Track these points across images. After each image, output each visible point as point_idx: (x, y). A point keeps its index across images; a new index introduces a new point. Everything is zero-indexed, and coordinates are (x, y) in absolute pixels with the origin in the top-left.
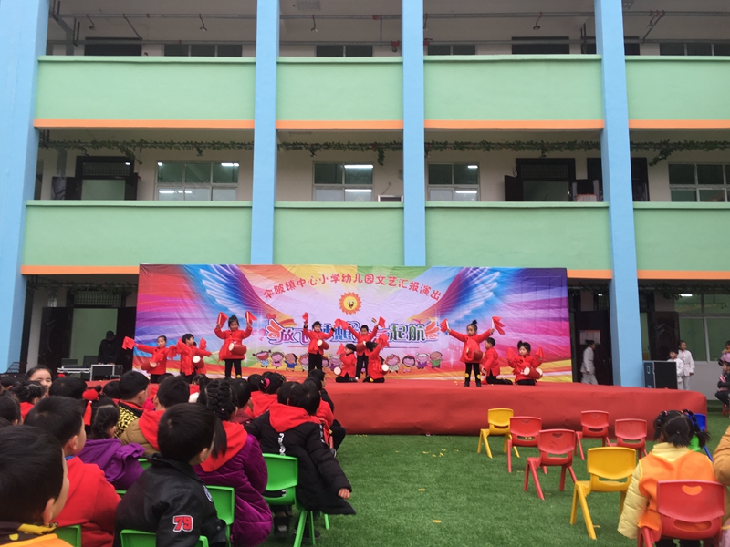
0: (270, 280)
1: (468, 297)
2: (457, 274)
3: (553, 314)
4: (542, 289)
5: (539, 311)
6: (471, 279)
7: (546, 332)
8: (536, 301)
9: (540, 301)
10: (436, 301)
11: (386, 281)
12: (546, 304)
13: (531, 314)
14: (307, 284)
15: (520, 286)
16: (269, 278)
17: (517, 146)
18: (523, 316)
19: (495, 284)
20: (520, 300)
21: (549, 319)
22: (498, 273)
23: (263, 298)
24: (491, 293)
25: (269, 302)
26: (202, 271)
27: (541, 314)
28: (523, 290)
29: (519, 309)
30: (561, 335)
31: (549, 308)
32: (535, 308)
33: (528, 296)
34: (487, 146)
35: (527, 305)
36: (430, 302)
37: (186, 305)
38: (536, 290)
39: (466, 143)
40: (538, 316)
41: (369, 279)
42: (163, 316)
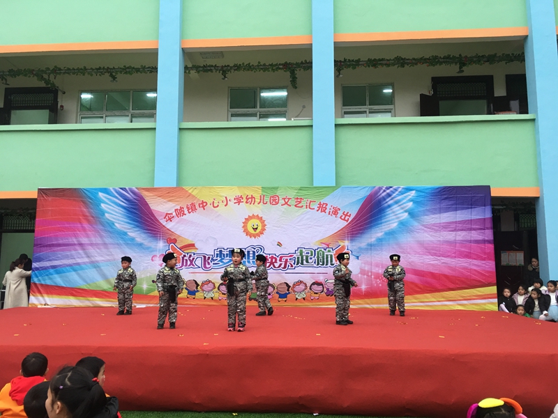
0: (171, 203)
1: (380, 218)
2: (368, 193)
3: (475, 235)
4: (463, 209)
5: (459, 233)
6: (384, 199)
7: (468, 255)
8: (456, 222)
9: (460, 222)
10: (346, 223)
11: (292, 202)
12: (467, 226)
13: (450, 236)
14: (209, 206)
15: (438, 206)
16: (170, 201)
17: (433, 61)
18: (441, 239)
19: (410, 204)
20: (438, 221)
21: (470, 241)
22: (414, 192)
23: (163, 222)
24: (406, 214)
25: (169, 225)
26: (101, 195)
27: (461, 236)
28: (441, 210)
29: (437, 231)
30: (484, 259)
31: (471, 229)
32: (455, 230)
33: (447, 217)
34: (401, 62)
35: (446, 227)
36: (340, 224)
37: (84, 230)
38: (456, 210)
39: (380, 60)
40: (459, 238)
41: (275, 200)
42: (61, 242)
